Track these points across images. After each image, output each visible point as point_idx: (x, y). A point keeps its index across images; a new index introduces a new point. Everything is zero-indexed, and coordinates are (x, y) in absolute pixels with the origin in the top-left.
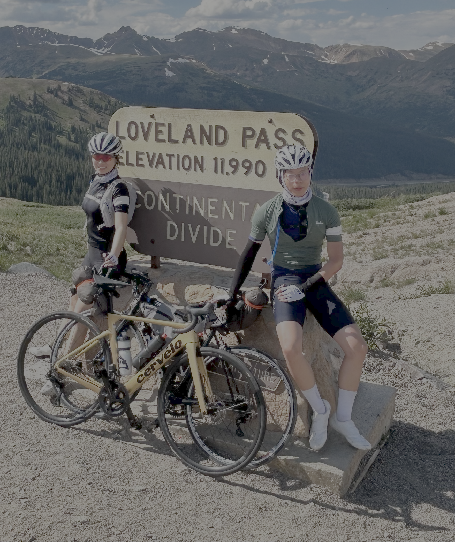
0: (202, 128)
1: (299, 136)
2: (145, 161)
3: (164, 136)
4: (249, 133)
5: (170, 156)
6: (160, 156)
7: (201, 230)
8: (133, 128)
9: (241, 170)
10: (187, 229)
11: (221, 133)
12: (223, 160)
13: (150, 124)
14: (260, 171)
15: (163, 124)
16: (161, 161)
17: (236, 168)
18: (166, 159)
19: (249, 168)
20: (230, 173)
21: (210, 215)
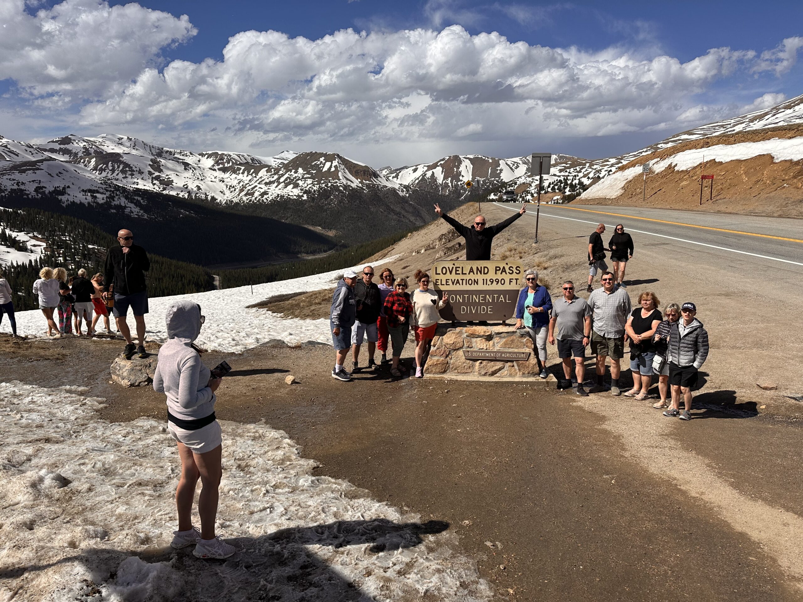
0: (477, 268)
1: (518, 268)
2: (450, 282)
3: (460, 272)
4: (498, 269)
5: (462, 280)
6: (458, 280)
7: (477, 308)
8: (444, 270)
9: (495, 283)
10: (470, 308)
11: (486, 269)
12: (487, 280)
13: (453, 268)
14: (503, 283)
15: (459, 267)
16: (458, 282)
17: (492, 282)
18: (461, 282)
19: (498, 282)
20: (490, 285)
21: (481, 301)
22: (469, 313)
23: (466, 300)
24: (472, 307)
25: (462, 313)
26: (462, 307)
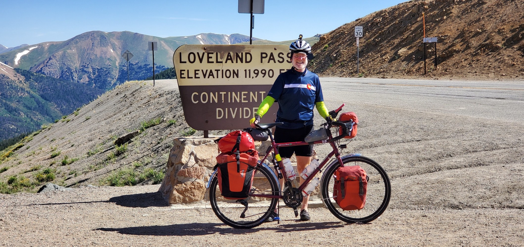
2: (200, 74)
4: (264, 55)
5: (217, 71)
6: (211, 71)
7: (238, 110)
8: (192, 56)
9: (260, 75)
10: (229, 112)
12: (250, 70)
13: (204, 53)
14: (271, 75)
15: (212, 53)
16: (211, 74)
17: (257, 74)
18: (215, 73)
19: (265, 74)
20: (254, 77)
21: (243, 101)
22: (227, 117)
23: (223, 99)
24: (231, 109)
25: (218, 118)
26: (218, 109)
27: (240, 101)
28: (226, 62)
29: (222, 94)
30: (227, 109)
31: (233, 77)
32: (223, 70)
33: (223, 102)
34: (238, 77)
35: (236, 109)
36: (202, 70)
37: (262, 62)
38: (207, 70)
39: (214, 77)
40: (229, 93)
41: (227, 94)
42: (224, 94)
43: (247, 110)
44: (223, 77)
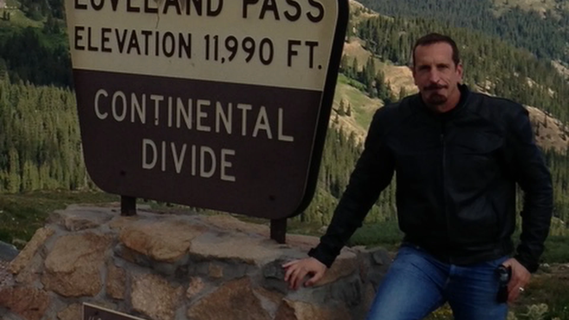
2: (113, 44)
5: (147, 34)
6: (134, 35)
7: (189, 152)
9: (242, 54)
10: (169, 151)
12: (216, 38)
14: (266, 56)
16: (134, 43)
17: (234, 50)
18: (141, 40)
19: (251, 51)
20: (227, 60)
21: (200, 128)
22: (164, 169)
23: (157, 116)
24: (173, 145)
25: (145, 166)
26: (146, 142)
27: (194, 124)
28: (165, 12)
29: (154, 101)
30: (164, 144)
31: (180, 56)
32: (157, 33)
33: (157, 123)
34: (189, 56)
35: (185, 147)
36: (117, 31)
37: (245, 15)
38: (126, 31)
39: (139, 53)
40: (170, 99)
41: (166, 101)
42: (160, 102)
43: (207, 154)
44: (157, 54)
